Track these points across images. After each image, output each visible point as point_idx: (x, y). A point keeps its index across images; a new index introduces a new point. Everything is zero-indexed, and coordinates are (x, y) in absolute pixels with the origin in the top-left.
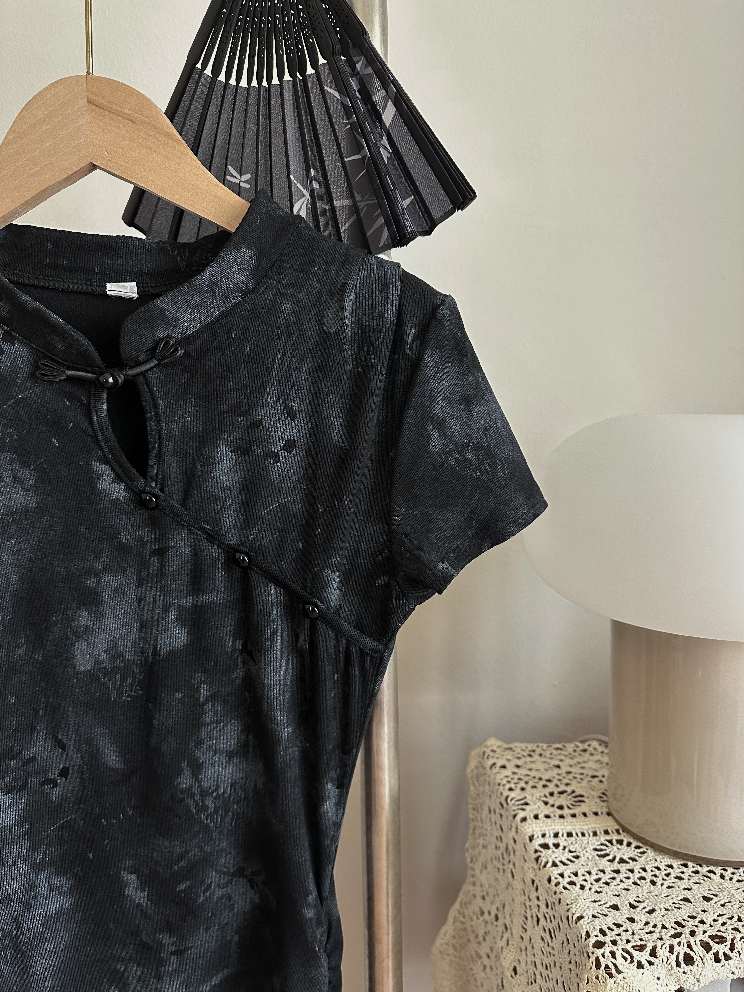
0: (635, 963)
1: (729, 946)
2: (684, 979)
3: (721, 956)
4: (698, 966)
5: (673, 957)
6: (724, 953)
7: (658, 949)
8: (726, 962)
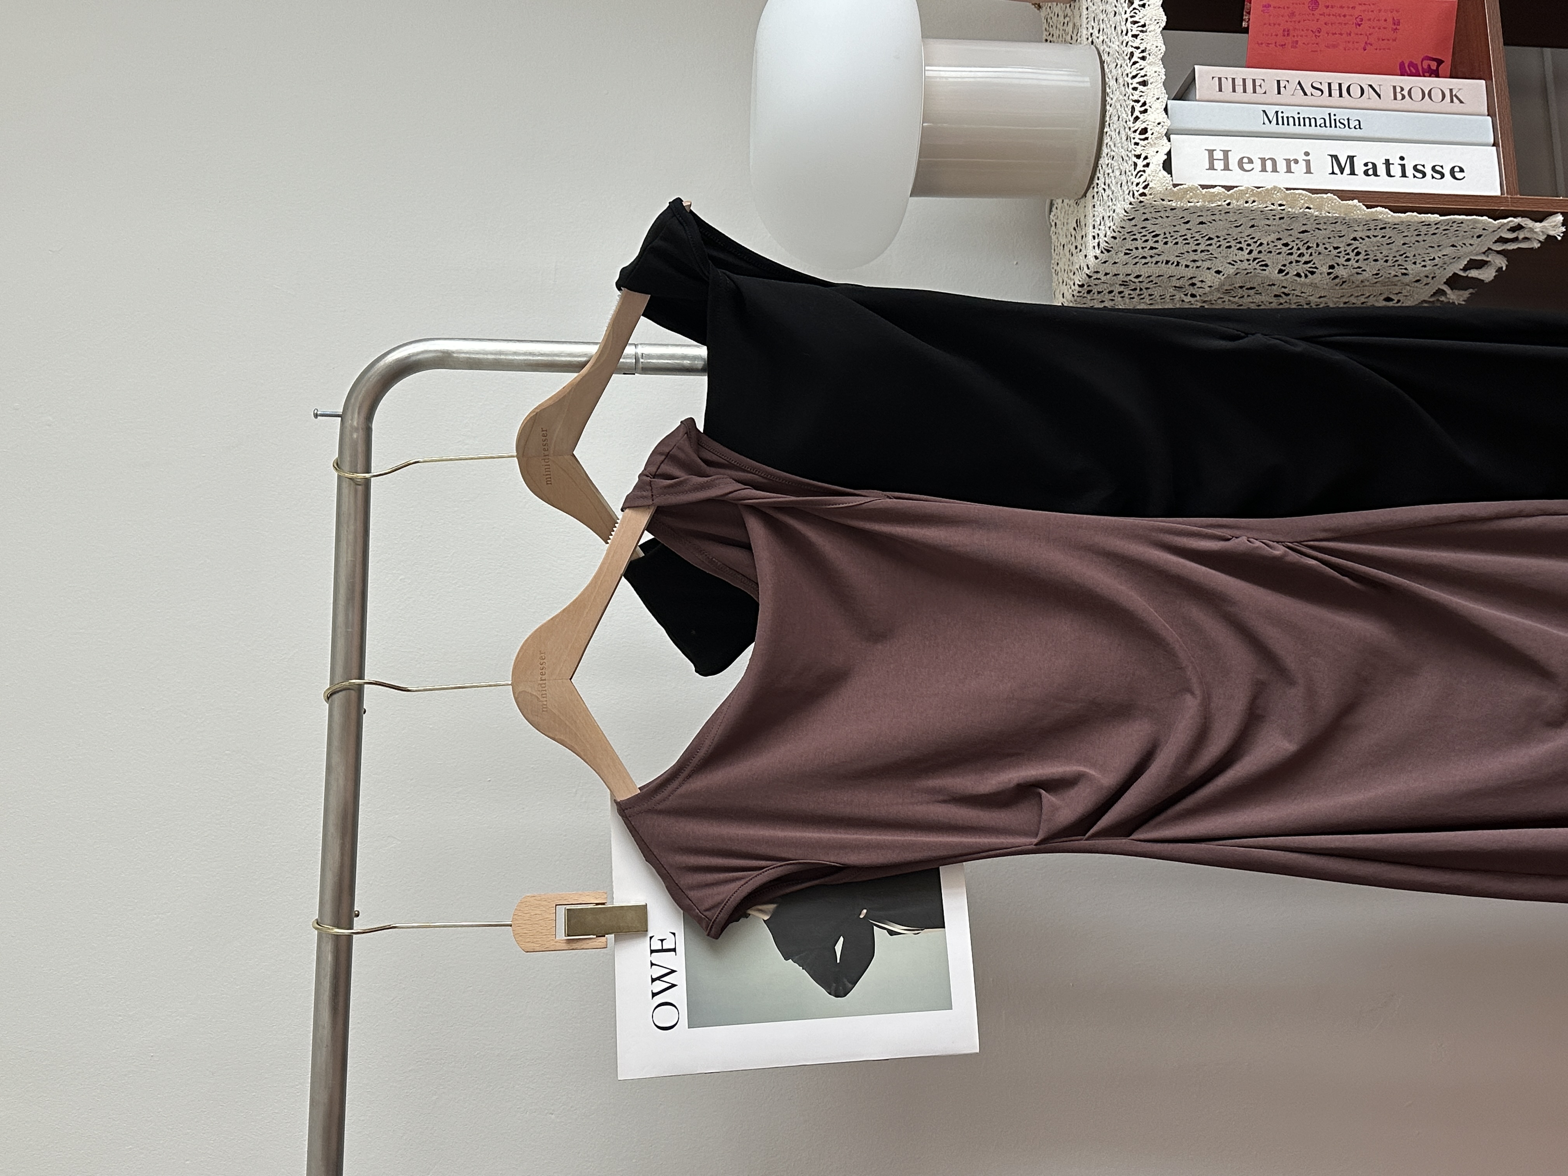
0: (1145, 169)
1: (1136, 104)
2: (1157, 133)
3: (1143, 109)
4: (1148, 125)
5: (1142, 143)
6: (1141, 107)
7: (1136, 153)
8: (1148, 105)
